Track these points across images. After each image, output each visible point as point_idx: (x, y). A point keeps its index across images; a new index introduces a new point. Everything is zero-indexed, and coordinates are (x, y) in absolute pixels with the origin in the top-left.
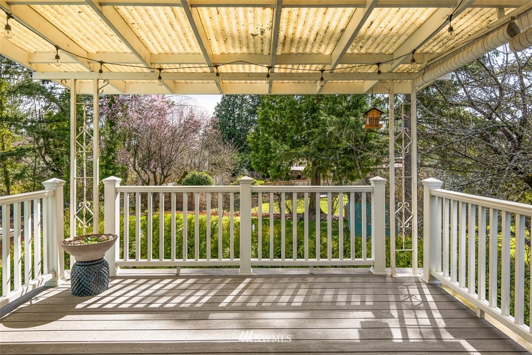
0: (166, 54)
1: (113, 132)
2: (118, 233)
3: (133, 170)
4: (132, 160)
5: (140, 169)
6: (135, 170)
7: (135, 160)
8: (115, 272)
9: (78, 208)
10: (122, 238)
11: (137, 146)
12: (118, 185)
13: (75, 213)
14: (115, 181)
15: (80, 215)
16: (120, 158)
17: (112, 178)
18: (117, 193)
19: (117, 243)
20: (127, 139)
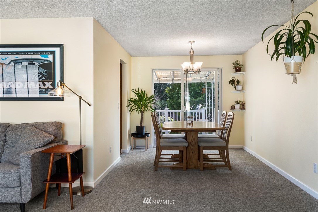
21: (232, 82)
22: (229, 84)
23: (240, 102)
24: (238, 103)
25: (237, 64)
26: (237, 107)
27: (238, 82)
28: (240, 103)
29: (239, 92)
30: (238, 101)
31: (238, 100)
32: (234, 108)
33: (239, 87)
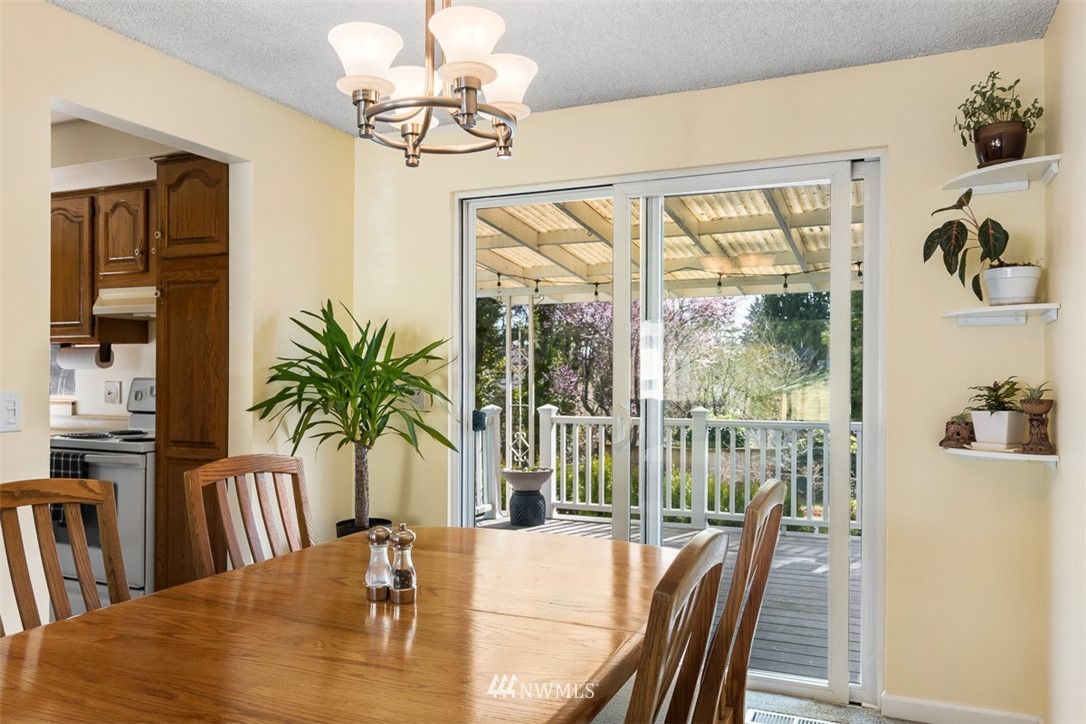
0: (604, 263)
1: (545, 332)
2: (554, 466)
3: (583, 409)
4: (581, 387)
5: (596, 406)
6: (588, 408)
7: (586, 388)
8: (551, 514)
9: (514, 439)
10: (558, 470)
11: (591, 360)
12: (554, 415)
13: (511, 444)
14: (550, 410)
15: (516, 446)
16: (559, 384)
17: (548, 406)
18: (553, 424)
19: (554, 477)
20: (573, 345)
21: (947, 241)
22: (927, 256)
23: (1012, 388)
24: (996, 399)
25: (993, 105)
26: (993, 427)
27: (994, 239)
28: (1017, 399)
29: (1017, 314)
30: (996, 388)
31: (1001, 382)
32: (965, 433)
33: (1013, 282)
